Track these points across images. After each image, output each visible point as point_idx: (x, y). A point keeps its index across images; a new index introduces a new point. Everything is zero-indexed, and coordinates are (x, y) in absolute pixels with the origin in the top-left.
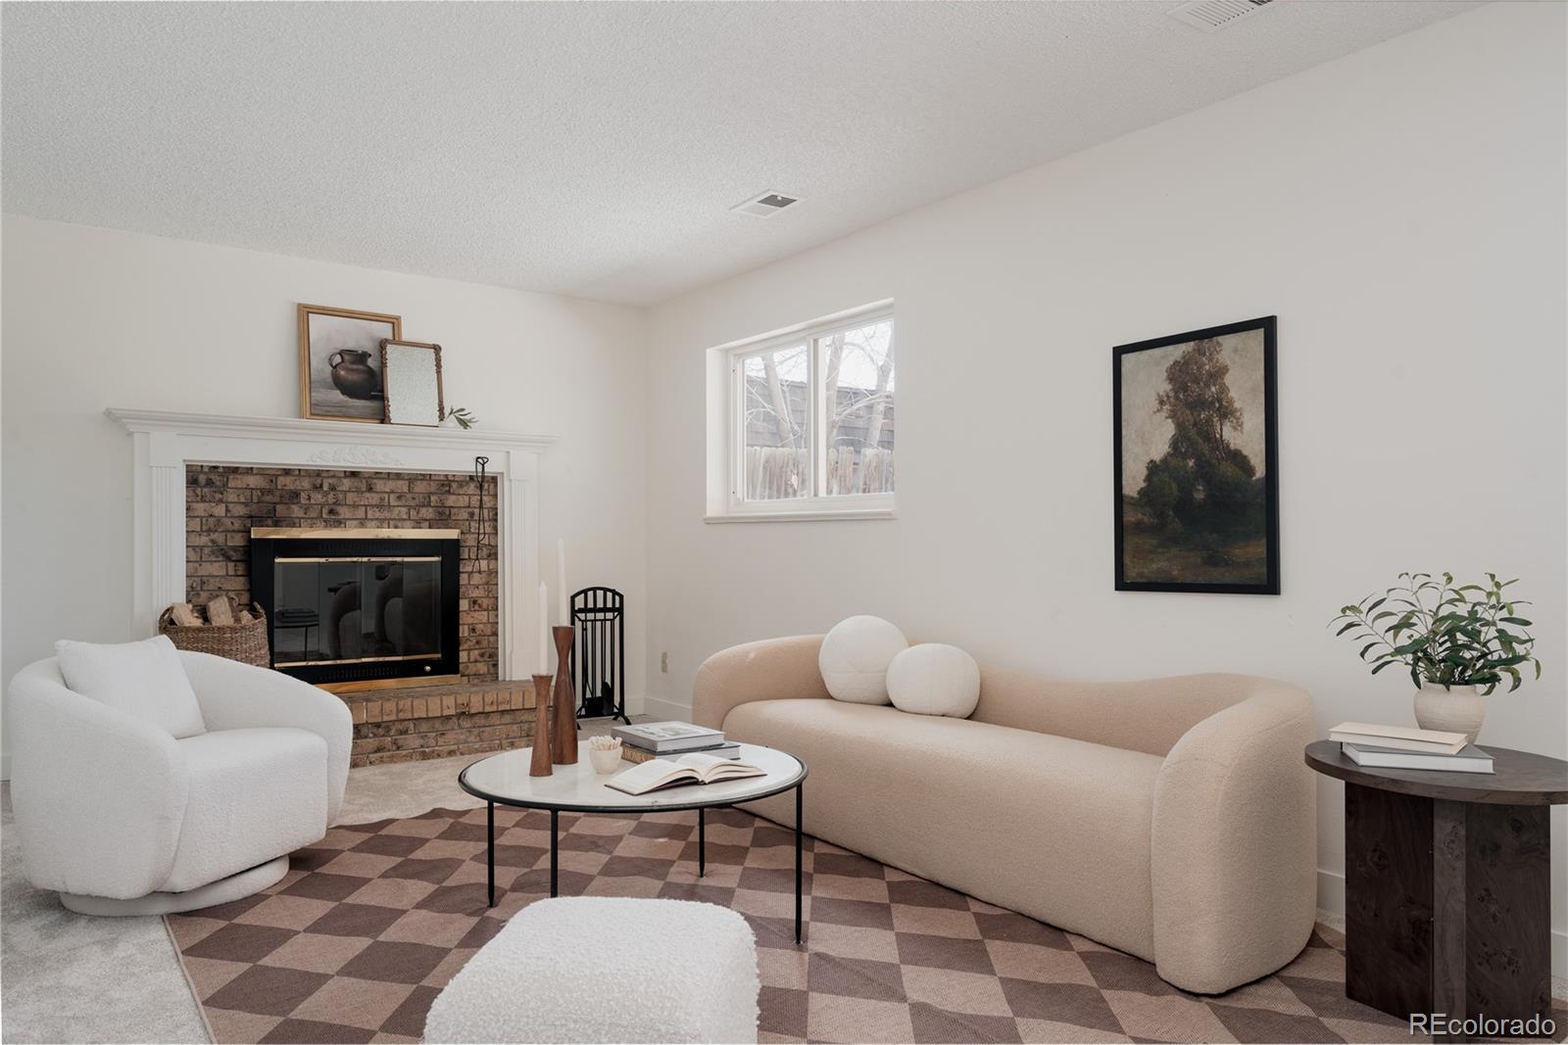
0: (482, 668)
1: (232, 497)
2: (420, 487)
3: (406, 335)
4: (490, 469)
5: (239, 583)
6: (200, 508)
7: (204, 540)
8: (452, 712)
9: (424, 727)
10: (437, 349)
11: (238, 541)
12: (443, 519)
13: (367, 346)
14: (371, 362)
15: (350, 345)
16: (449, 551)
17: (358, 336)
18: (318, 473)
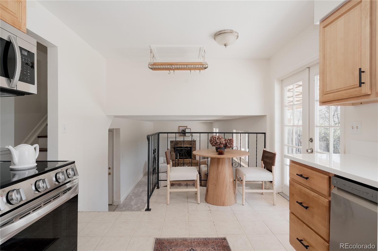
0: (194, 158)
1: (173, 143)
2: (189, 142)
3: (188, 128)
4: (195, 140)
5: (174, 150)
6: (171, 144)
7: (171, 147)
8: (189, 163)
9: (186, 164)
10: (190, 129)
11: (174, 147)
12: (190, 145)
13: (184, 129)
14: (185, 131)
15: (183, 129)
16: (191, 147)
17: (183, 128)
18: (180, 141)
